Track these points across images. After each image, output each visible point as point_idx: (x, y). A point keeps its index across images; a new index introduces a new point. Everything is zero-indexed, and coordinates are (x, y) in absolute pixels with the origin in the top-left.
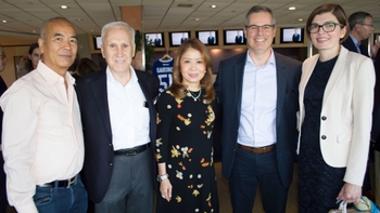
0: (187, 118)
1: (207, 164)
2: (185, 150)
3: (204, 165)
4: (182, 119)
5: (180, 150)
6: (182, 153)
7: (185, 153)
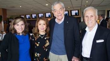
0: (38, 43)
1: (46, 60)
2: (38, 54)
3: (45, 60)
4: (36, 44)
5: (37, 54)
6: (37, 55)
7: (38, 55)
